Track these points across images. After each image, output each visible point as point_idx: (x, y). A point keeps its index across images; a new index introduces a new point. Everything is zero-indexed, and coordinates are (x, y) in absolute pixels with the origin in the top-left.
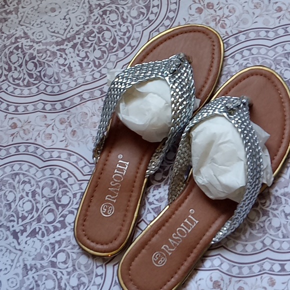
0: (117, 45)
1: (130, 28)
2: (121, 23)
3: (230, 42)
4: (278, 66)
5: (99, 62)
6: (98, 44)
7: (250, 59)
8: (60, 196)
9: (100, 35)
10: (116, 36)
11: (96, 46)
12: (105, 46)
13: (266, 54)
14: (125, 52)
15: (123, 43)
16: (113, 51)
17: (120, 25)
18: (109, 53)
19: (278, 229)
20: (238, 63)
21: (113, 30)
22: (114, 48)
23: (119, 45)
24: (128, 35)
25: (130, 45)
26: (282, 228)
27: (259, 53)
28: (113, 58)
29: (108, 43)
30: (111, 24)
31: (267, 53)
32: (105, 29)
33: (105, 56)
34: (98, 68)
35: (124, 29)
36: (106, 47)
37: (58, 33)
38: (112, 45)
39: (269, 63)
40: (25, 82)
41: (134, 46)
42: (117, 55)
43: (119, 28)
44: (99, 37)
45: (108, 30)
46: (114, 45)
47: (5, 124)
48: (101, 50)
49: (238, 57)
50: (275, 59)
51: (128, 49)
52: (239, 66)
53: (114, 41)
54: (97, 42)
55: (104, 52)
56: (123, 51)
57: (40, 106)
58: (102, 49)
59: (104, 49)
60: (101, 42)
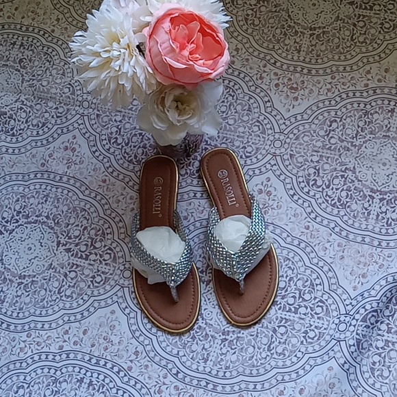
37: (377, 183)
40: (333, 202)
57: (332, 225)
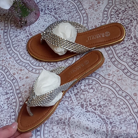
0: (135, 61)
5: (126, 55)
6: (135, 53)
7: (129, 122)
11: (134, 53)
12: (135, 56)
13: (132, 129)
14: (131, 65)
15: (136, 64)
16: (132, 60)
18: (131, 59)
19: (52, 129)
20: (127, 117)
22: (134, 60)
23: (135, 62)
25: (135, 67)
26: (53, 131)
27: (133, 126)
28: (128, 61)
29: (136, 58)
31: (133, 130)
33: (130, 57)
34: (123, 55)
36: (134, 57)
38: (135, 59)
39: (128, 130)
41: (134, 69)
42: (130, 62)
46: (135, 60)
47: (97, 23)
50: (130, 133)
51: (133, 67)
52: (126, 118)
54: (136, 53)
55: (131, 56)
56: (132, 64)
58: (133, 55)
59: (133, 56)
60: (136, 54)
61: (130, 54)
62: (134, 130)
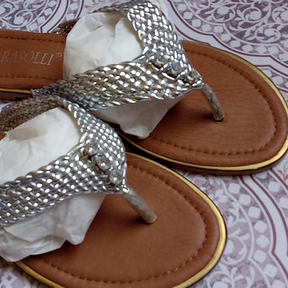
0: (241, 29)
1: (272, 40)
2: (279, 28)
3: (272, 183)
4: (235, 270)
5: (210, 15)
6: (239, 8)
7: (242, 220)
8: (24, 14)
9: (253, 7)
10: (256, 25)
11: (234, 6)
12: (237, 16)
13: (257, 247)
14: (230, 41)
15: (245, 36)
16: (231, 28)
17: (276, 27)
18: (226, 23)
20: (232, 201)
21: (265, 19)
22: (236, 26)
23: (242, 32)
24: (260, 39)
25: (243, 45)
27: (257, 234)
28: (218, 29)
29: (243, 19)
30: (274, 16)
31: (261, 249)
32: (264, 10)
33: (221, 20)
34: (199, 15)
35: (269, 33)
36: (234, 18)
38: (240, 24)
39: (240, 253)
41: (242, 50)
42: (224, 32)
43: (270, 26)
44: (249, 6)
45: (264, 14)
46: (241, 26)
48: (229, 13)
49: (245, 199)
50: (249, 263)
52: (228, 203)
53: (246, 25)
54: (242, 6)
55: (227, 16)
56: (232, 38)
58: (231, 14)
59: (232, 16)
60: (241, 10)
61: (223, 11)
62: (265, 250)
